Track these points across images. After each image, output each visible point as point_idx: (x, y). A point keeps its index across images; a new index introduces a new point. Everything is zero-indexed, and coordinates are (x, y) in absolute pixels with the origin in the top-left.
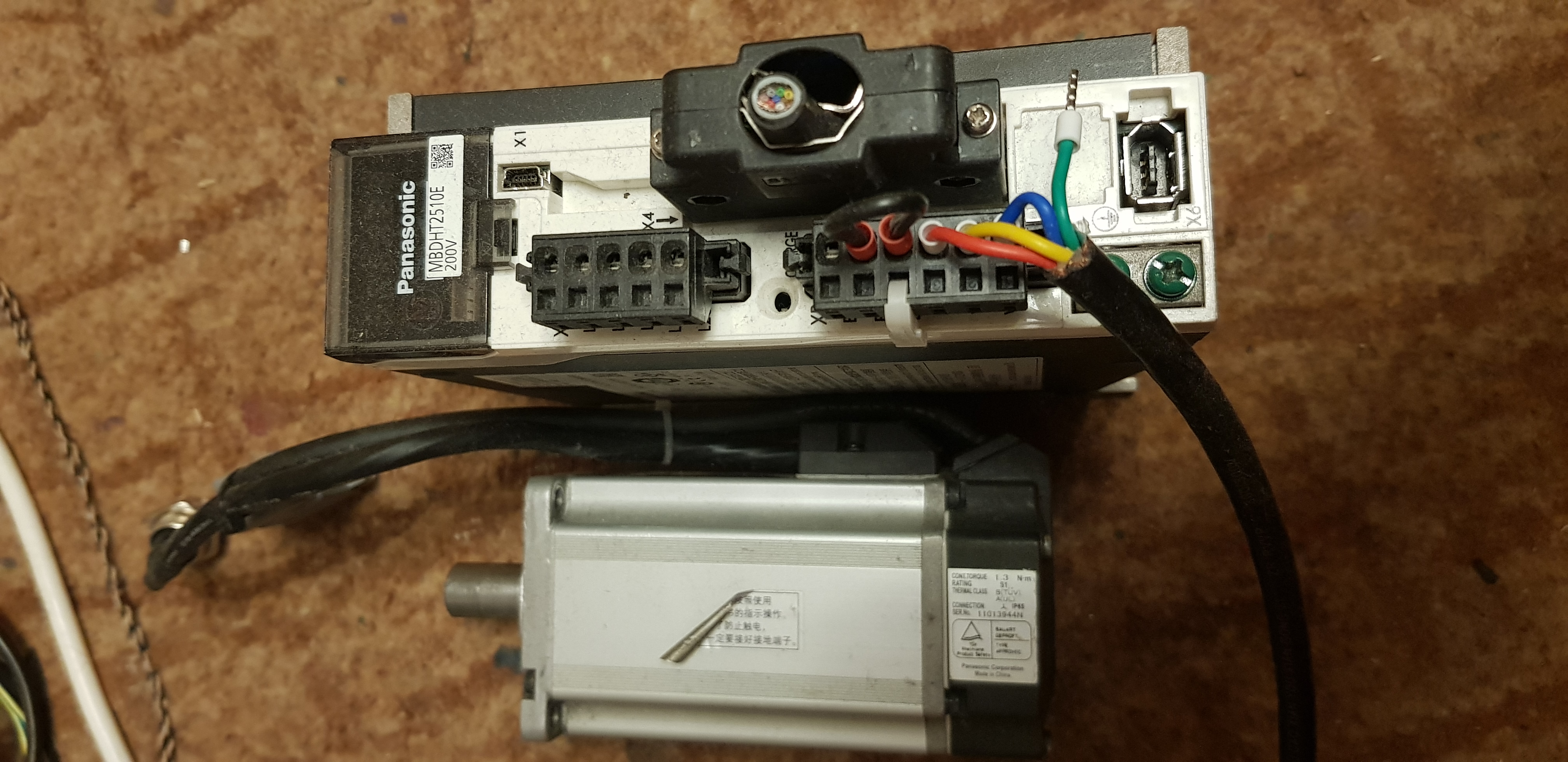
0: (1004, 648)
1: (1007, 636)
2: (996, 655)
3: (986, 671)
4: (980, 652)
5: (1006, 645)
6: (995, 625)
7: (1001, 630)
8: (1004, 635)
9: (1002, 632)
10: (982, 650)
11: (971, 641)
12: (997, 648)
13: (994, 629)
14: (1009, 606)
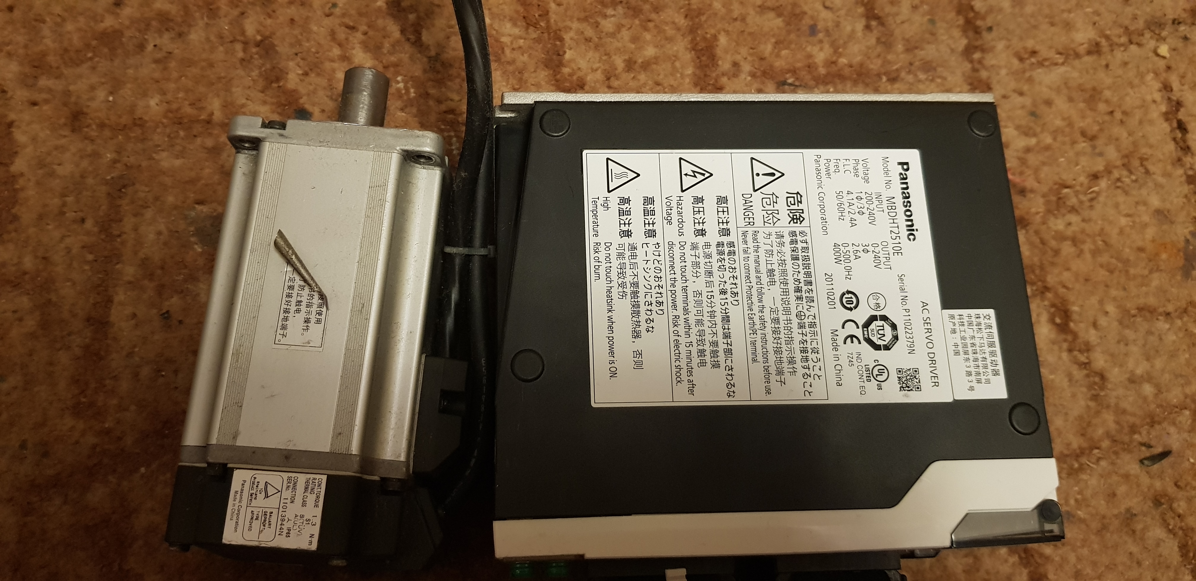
0: (255, 518)
1: (265, 521)
2: (249, 510)
3: (238, 500)
4: (254, 496)
5: (257, 519)
6: (275, 511)
7: (270, 516)
8: (265, 518)
9: (268, 517)
10: (255, 498)
11: (263, 490)
12: (256, 511)
13: (271, 510)
14: (290, 524)
